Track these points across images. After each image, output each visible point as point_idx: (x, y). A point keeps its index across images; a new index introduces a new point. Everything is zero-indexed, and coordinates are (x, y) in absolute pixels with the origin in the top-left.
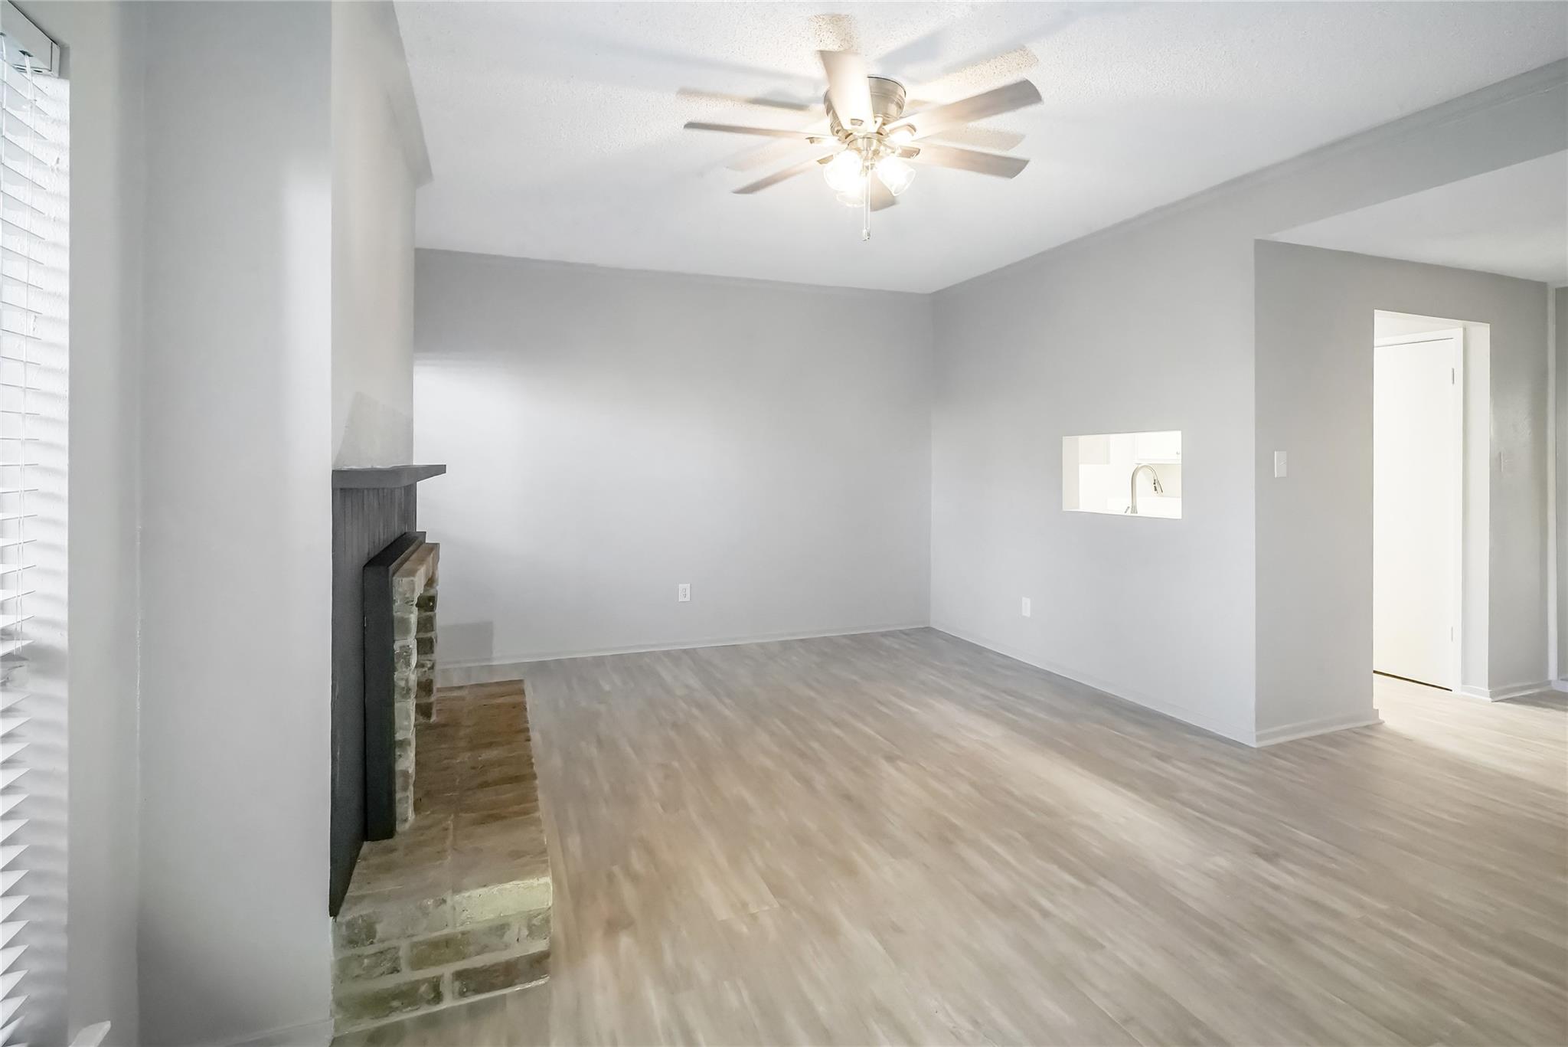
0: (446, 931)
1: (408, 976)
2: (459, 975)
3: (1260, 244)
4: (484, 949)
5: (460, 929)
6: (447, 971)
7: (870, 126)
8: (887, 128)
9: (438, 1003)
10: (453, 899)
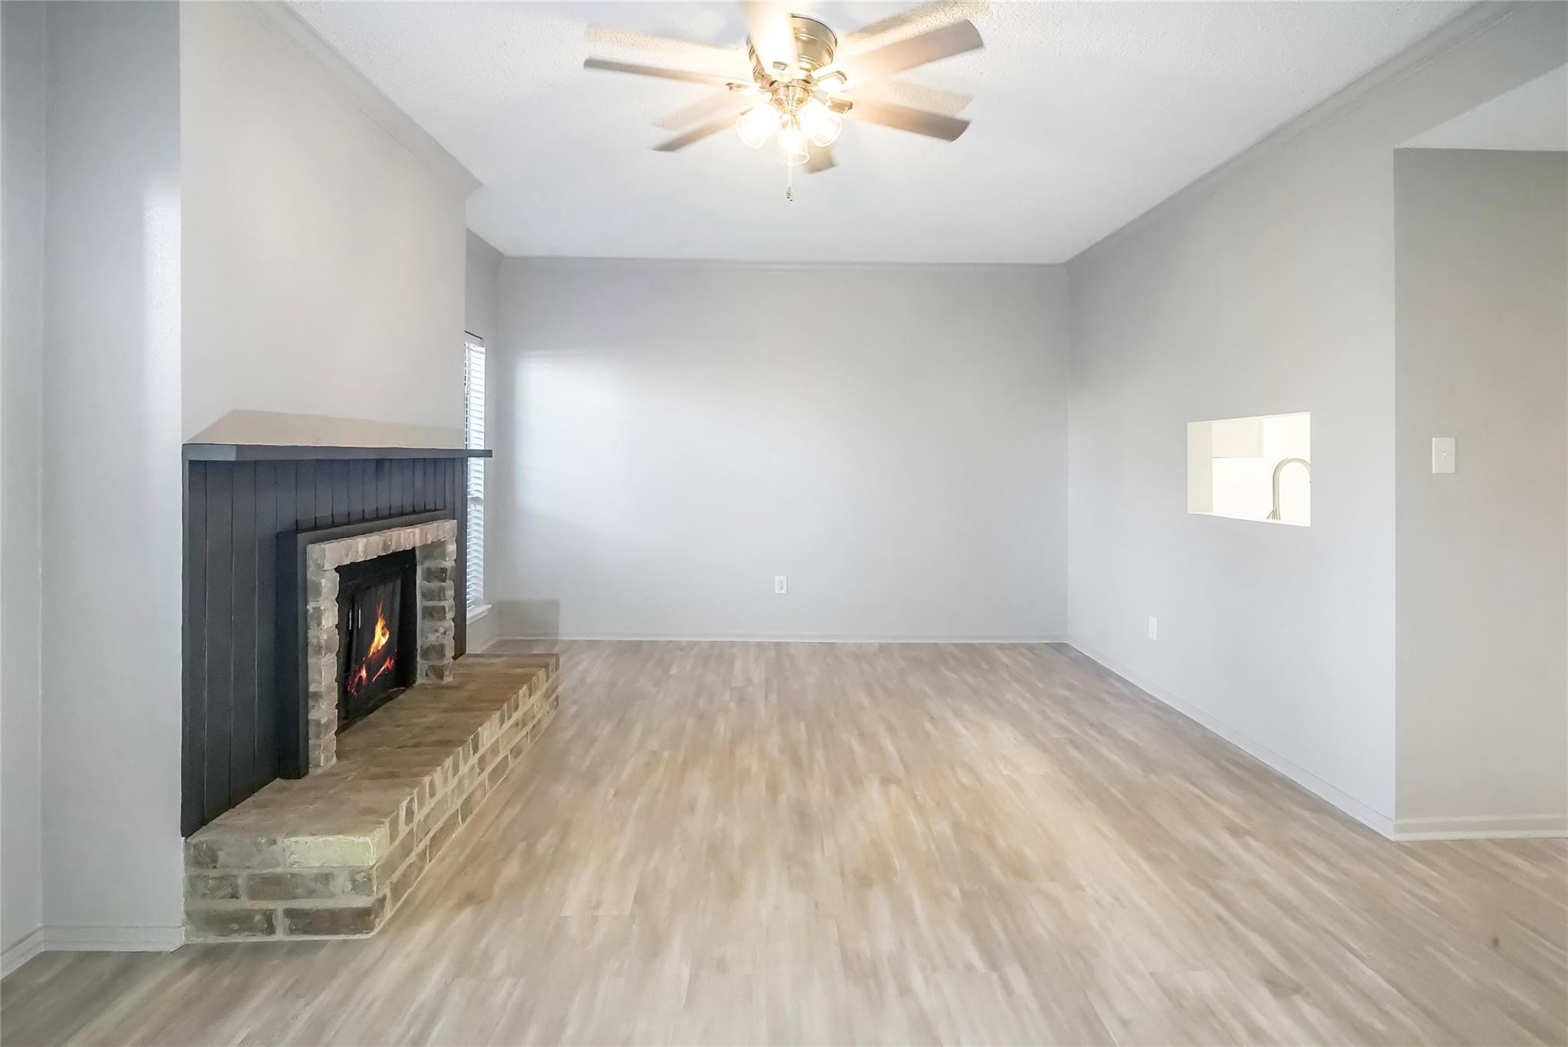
0: (279, 870)
1: (245, 903)
2: (290, 913)
3: (1401, 155)
4: (311, 893)
5: (292, 871)
6: (279, 906)
7: (795, 71)
8: (815, 74)
9: (269, 935)
10: (284, 842)
